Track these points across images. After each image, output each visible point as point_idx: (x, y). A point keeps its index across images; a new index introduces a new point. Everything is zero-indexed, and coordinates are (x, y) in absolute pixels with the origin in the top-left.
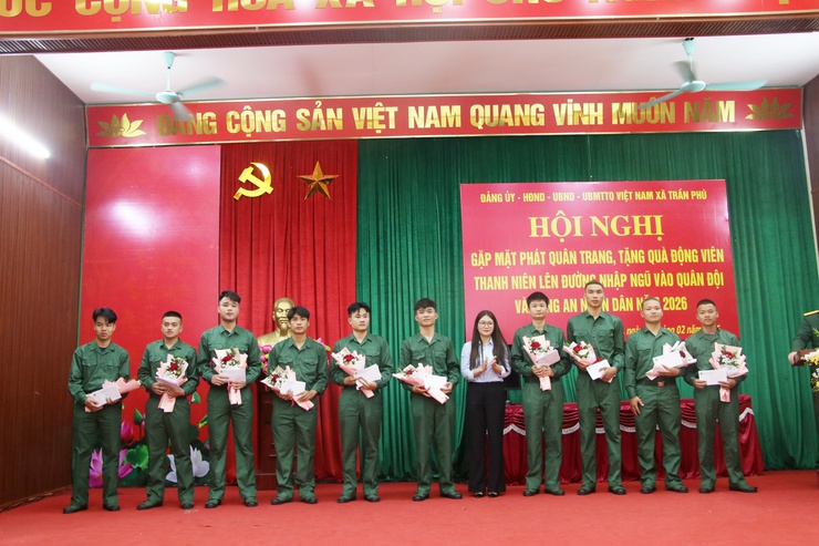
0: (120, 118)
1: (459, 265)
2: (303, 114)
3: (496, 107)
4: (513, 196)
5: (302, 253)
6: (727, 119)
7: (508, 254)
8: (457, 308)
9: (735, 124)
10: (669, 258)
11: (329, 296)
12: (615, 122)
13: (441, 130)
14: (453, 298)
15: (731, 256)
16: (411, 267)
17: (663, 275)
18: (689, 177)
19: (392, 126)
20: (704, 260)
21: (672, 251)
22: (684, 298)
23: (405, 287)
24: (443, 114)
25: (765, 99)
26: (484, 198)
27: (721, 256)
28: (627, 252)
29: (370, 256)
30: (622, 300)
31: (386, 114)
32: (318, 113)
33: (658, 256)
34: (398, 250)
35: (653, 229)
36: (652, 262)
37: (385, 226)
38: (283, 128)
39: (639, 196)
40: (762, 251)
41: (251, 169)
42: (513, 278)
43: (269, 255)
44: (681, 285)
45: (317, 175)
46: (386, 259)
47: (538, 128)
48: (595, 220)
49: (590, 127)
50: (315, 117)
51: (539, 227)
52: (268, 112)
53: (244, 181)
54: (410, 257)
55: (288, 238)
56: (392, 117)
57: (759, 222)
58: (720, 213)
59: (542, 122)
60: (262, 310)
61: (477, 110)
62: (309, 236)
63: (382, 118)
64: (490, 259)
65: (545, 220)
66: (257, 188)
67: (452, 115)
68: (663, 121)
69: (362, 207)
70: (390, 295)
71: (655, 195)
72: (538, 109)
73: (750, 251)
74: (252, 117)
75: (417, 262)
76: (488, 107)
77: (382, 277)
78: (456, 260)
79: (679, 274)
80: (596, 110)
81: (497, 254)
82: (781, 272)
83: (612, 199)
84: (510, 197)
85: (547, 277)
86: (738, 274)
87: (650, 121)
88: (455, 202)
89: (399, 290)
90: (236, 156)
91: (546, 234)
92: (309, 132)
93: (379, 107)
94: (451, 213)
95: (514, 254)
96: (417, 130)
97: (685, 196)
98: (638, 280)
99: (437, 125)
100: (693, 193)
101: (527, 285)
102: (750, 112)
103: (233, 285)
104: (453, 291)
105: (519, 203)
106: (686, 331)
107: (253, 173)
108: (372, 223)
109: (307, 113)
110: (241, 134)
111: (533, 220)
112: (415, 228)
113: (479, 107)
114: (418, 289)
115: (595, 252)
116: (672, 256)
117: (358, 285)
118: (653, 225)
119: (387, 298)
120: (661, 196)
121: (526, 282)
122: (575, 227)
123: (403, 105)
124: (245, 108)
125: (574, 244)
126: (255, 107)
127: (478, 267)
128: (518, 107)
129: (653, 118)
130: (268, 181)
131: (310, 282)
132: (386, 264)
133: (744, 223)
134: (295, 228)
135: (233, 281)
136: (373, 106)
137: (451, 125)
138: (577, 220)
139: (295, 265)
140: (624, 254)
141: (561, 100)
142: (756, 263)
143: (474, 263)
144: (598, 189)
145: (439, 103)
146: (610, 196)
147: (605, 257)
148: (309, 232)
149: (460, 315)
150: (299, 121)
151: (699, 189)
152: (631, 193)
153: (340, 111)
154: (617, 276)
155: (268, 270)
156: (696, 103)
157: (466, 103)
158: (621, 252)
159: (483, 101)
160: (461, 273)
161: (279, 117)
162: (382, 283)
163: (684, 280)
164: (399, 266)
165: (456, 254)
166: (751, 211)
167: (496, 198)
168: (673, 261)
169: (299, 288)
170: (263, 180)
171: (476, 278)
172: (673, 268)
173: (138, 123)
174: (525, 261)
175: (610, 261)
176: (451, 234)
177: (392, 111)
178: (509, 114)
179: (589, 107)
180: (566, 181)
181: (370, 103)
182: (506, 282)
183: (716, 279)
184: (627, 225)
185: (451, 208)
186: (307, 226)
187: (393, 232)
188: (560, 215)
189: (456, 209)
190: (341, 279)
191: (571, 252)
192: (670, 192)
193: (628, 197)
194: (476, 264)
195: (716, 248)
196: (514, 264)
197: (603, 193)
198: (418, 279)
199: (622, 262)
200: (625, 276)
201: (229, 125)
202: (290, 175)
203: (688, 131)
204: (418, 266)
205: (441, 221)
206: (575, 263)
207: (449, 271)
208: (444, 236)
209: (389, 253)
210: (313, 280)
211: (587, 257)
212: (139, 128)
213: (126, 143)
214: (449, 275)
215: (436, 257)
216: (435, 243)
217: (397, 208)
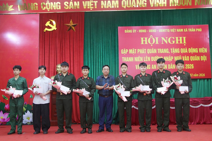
0: (5, 5)
1: (117, 53)
2: (66, 3)
4: (136, 30)
5: (66, 49)
7: (133, 50)
8: (116, 67)
10: (188, 51)
11: (75, 63)
12: (170, 5)
13: (112, 9)
14: (115, 64)
15: (209, 51)
16: (101, 54)
17: (186, 57)
18: (196, 23)
19: (96, 7)
20: (200, 52)
21: (189, 49)
22: (193, 65)
23: (100, 61)
24: (113, 4)
26: (126, 31)
27: (206, 50)
28: (174, 49)
29: (88, 50)
30: (171, 65)
31: (94, 3)
32: (71, 3)
33: (184, 51)
34: (97, 48)
35: (183, 41)
36: (182, 53)
38: (60, 8)
39: (178, 30)
41: (49, 22)
42: (135, 58)
43: (55, 50)
44: (192, 60)
45: (71, 24)
46: (93, 51)
47: (145, 8)
48: (163, 38)
49: (162, 7)
50: (70, 5)
51: (144, 41)
52: (55, 3)
53: (47, 26)
54: (101, 51)
56: (96, 5)
58: (206, 36)
59: (146, 6)
60: (53, 68)
61: (124, 2)
62: (68, 44)
63: (92, 5)
64: (127, 51)
65: (146, 38)
66: (51, 28)
67: (115, 4)
68: (187, 5)
69: (86, 34)
70: (94, 63)
71: (184, 30)
72: (144, 1)
74: (49, 6)
75: (103, 52)
76: (127, 1)
77: (92, 57)
78: (116, 52)
79: (191, 57)
80: (164, 2)
81: (130, 50)
83: (169, 32)
85: (146, 57)
88: (116, 32)
89: (98, 61)
90: (44, 17)
91: (146, 43)
92: (68, 10)
93: (91, 1)
94: (115, 36)
95: (135, 50)
96: (104, 9)
97: (194, 30)
98: (177, 58)
99: (111, 7)
100: (197, 29)
103: (43, 60)
104: (115, 62)
105: (137, 33)
106: (193, 75)
107: (50, 23)
108: (89, 40)
109: (68, 3)
110: (46, 10)
111: (142, 39)
112: (103, 41)
114: (104, 61)
115: (163, 49)
116: (189, 50)
117: (84, 60)
118: (183, 40)
119: (93, 64)
120: (186, 30)
121: (139, 59)
122: (156, 41)
124: (47, 1)
125: (155, 46)
126: (50, 1)
127: (124, 54)
128: (137, 1)
129: (184, 4)
130: (55, 26)
132: (93, 53)
134: (64, 41)
135: (44, 58)
136: (89, 0)
137: (115, 7)
138: (157, 38)
139: (63, 53)
146: (168, 30)
147: (166, 51)
148: (68, 43)
149: (117, 70)
150: (65, 6)
151: (199, 28)
152: (175, 29)
153: (78, 2)
154: (170, 57)
155: (55, 55)
158: (171, 49)
160: (118, 56)
161: (58, 4)
162: (92, 59)
163: (193, 58)
164: (97, 54)
165: (116, 50)
167: (130, 31)
168: (189, 52)
170: (53, 25)
171: (123, 58)
172: (189, 54)
173: (11, 6)
174: (139, 52)
175: (168, 52)
176: (115, 43)
177: (96, 2)
178: (135, 3)
180: (154, 25)
182: (133, 59)
183: (204, 58)
184: (174, 40)
185: (115, 34)
186: (68, 40)
187: (96, 42)
188: (151, 37)
189: (117, 35)
190: (78, 58)
191: (154, 49)
192: (189, 29)
193: (174, 31)
194: (123, 53)
195: (204, 48)
196: (136, 53)
197: (166, 30)
198: (104, 58)
199: (172, 52)
200: (173, 57)
201: (42, 7)
202: (62, 24)
203: (196, 8)
204: (104, 54)
205: (111, 39)
206: (156, 53)
207: (114, 56)
208: (112, 44)
209: (94, 49)
210: (69, 58)
211: (160, 51)
212: (12, 8)
213: (8, 13)
214: (114, 57)
215: (110, 51)
216: (110, 46)
217: (97, 35)
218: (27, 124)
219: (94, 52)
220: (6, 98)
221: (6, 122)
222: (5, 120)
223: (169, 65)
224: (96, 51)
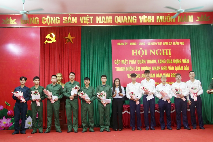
0: (9, 18)
1: (111, 64)
2: (65, 18)
3: (122, 17)
4: (127, 43)
5: (65, 60)
6: (191, 21)
7: (125, 61)
8: (110, 76)
9: (193, 23)
10: (173, 62)
12: (157, 22)
13: (106, 24)
14: (109, 73)
15: (191, 62)
16: (97, 64)
17: (171, 67)
18: (179, 37)
19: (91, 22)
20: (183, 63)
21: (174, 60)
24: (107, 19)
25: (202, 15)
26: (119, 44)
27: (188, 61)
28: (160, 60)
29: (85, 61)
30: (159, 74)
31: (90, 19)
32: (69, 18)
33: (169, 61)
34: (93, 59)
35: (168, 53)
36: (168, 63)
37: (89, 52)
38: (59, 23)
39: (164, 44)
40: (200, 60)
41: (49, 35)
42: (127, 67)
43: (55, 61)
44: (176, 70)
45: (69, 37)
47: (135, 23)
48: (151, 50)
49: (150, 23)
50: (68, 19)
51: (135, 52)
52: (54, 18)
53: (47, 38)
54: (97, 61)
55: (61, 55)
56: (91, 20)
57: (199, 52)
58: (188, 49)
59: (136, 22)
61: (117, 18)
62: (67, 55)
63: (89, 20)
64: (120, 62)
65: (136, 50)
66: (51, 40)
67: (109, 19)
68: (172, 22)
69: (82, 46)
70: (90, 72)
71: (169, 43)
72: (135, 18)
73: (197, 60)
74: (49, 19)
75: (99, 63)
76: (120, 17)
77: (88, 67)
78: (110, 62)
79: (176, 67)
80: (152, 18)
81: (122, 61)
82: (206, 66)
83: (156, 45)
84: (126, 44)
85: (137, 67)
86: (193, 67)
87: (168, 21)
88: (110, 45)
89: (93, 71)
90: (45, 31)
91: (136, 55)
92: (67, 24)
93: (88, 17)
94: (109, 48)
95: (127, 60)
96: (99, 24)
97: (178, 44)
98: (164, 68)
99: (105, 22)
100: (180, 43)
101: (131, 70)
102: (198, 19)
103: (44, 69)
104: (109, 71)
105: (129, 45)
107: (50, 36)
108: (86, 51)
109: (66, 18)
110: (46, 24)
111: (133, 51)
112: (98, 53)
113: (117, 17)
114: (99, 71)
115: (151, 60)
116: (174, 61)
117: (81, 69)
120: (171, 44)
121: (130, 69)
122: (145, 53)
123: (95, 16)
124: (47, 16)
125: (145, 58)
126: (51, 16)
128: (129, 17)
129: (169, 20)
130: (55, 38)
131: (67, 68)
133: (195, 52)
134: (62, 52)
135: (44, 68)
136: (86, 16)
137: (109, 22)
138: (146, 50)
139: (62, 63)
140: (159, 61)
141: (142, 15)
142: (198, 64)
143: (115, 63)
144: (152, 42)
145: (105, 15)
146: (156, 44)
147: (154, 62)
149: (111, 78)
150: (64, 21)
151: (182, 42)
152: (162, 43)
153: (76, 18)
154: (157, 67)
155: (54, 65)
156: (182, 16)
157: (113, 16)
158: (159, 60)
159: (118, 15)
160: (111, 66)
161: (58, 19)
162: (88, 69)
164: (93, 64)
165: (110, 60)
166: (197, 48)
167: (122, 44)
168: (174, 63)
169: (64, 70)
170: (53, 38)
171: (116, 68)
172: (174, 65)
173: (15, 20)
174: (130, 63)
175: (156, 63)
176: (109, 54)
177: (91, 18)
178: (126, 19)
179: (150, 17)
180: (143, 39)
181: (85, 15)
182: (125, 69)
183: (187, 68)
184: (160, 52)
185: (109, 47)
186: (66, 52)
187: (92, 54)
188: (141, 49)
189: (110, 47)
190: (76, 67)
191: (144, 60)
192: (173, 43)
193: (161, 44)
194: (116, 63)
195: (187, 59)
196: (127, 63)
197: (153, 43)
198: (99, 68)
199: (159, 63)
200: (160, 67)
201: (43, 21)
202: (61, 36)
203: (179, 25)
204: (99, 64)
205: (106, 51)
206: (145, 63)
207: (108, 65)
208: (106, 55)
209: (90, 60)
210: (68, 68)
211: (149, 62)
212: (15, 22)
213: (11, 26)
214: (108, 67)
215: (104, 61)
216: (104, 57)
217: (93, 47)
218: (28, 128)
219: (90, 62)
220: (8, 104)
221: (8, 127)
222: (8, 125)
223: (156, 74)
224: (92, 61)
